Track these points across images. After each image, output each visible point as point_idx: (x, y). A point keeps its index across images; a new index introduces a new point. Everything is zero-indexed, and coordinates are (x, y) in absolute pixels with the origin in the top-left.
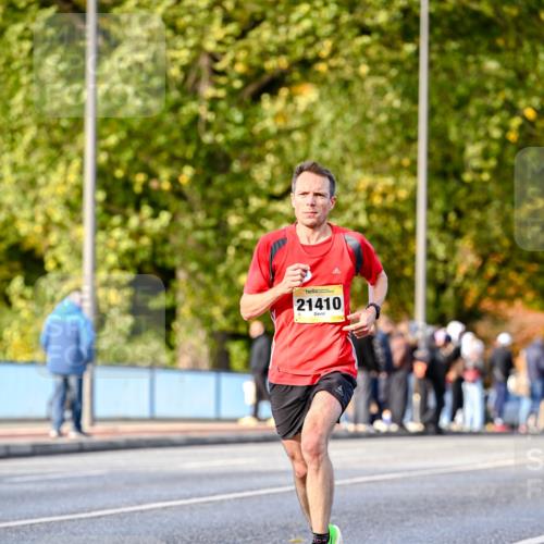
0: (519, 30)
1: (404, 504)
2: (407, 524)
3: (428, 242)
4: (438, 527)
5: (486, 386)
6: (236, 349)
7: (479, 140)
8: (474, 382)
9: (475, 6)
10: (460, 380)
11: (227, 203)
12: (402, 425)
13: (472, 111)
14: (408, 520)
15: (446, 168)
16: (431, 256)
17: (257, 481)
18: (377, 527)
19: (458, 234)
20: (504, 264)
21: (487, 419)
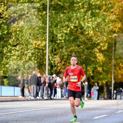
0: (69, 8)
1: (43, 115)
2: (44, 120)
3: (49, 56)
4: (51, 120)
5: (62, 89)
6: (5, 80)
7: (61, 33)
8: (59, 88)
9: (59, 3)
10: (56, 87)
11: (3, 47)
12: (43, 98)
13: (59, 27)
14: (44, 119)
15: (53, 40)
16: (49, 59)
17: (10, 110)
18: (37, 121)
19: (55, 54)
20: (65, 62)
21: (62, 96)
